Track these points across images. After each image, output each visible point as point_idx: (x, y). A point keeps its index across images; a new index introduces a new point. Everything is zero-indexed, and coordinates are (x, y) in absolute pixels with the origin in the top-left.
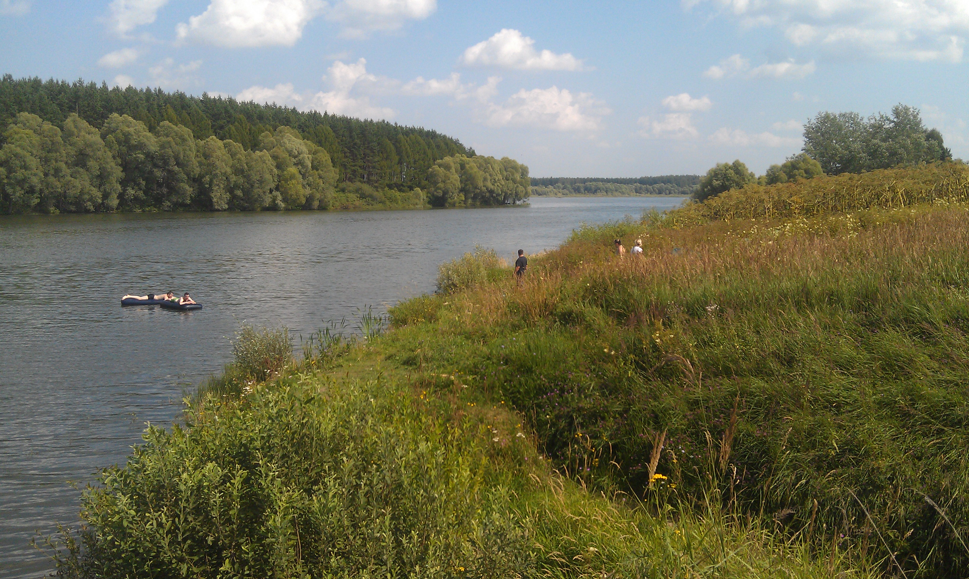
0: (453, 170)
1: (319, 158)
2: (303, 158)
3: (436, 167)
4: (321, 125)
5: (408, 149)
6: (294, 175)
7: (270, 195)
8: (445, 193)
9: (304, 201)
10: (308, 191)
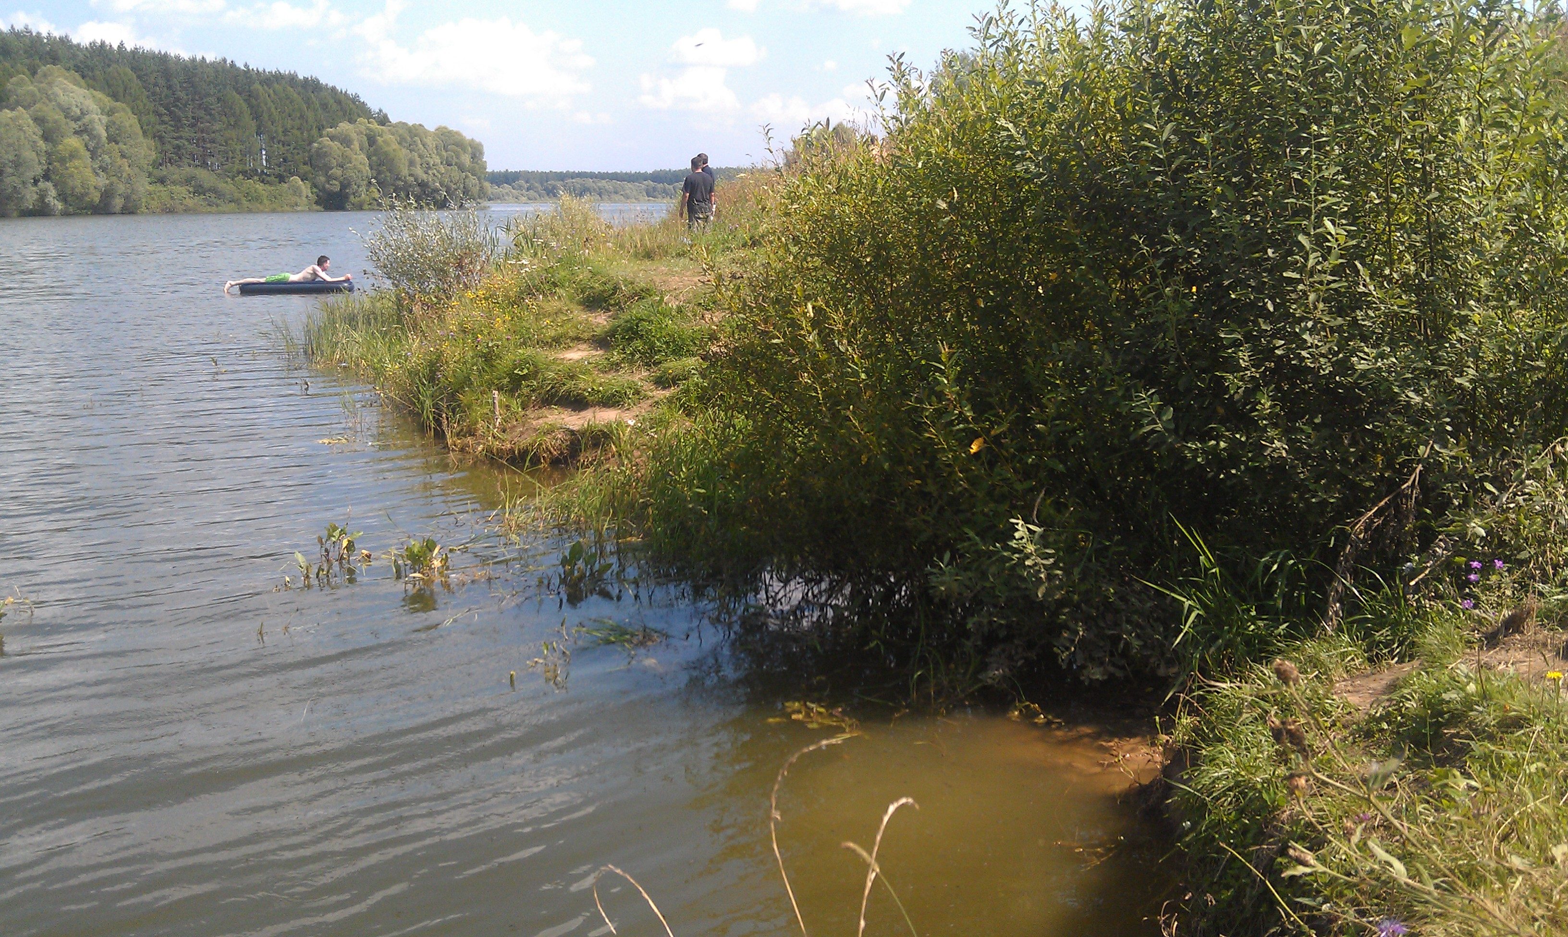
0: (356, 145)
1: (118, 122)
2: (91, 121)
3: (326, 140)
4: (115, 66)
5: (273, 110)
6: (76, 150)
7: (34, 188)
8: (345, 185)
9: (96, 197)
10: (102, 181)
